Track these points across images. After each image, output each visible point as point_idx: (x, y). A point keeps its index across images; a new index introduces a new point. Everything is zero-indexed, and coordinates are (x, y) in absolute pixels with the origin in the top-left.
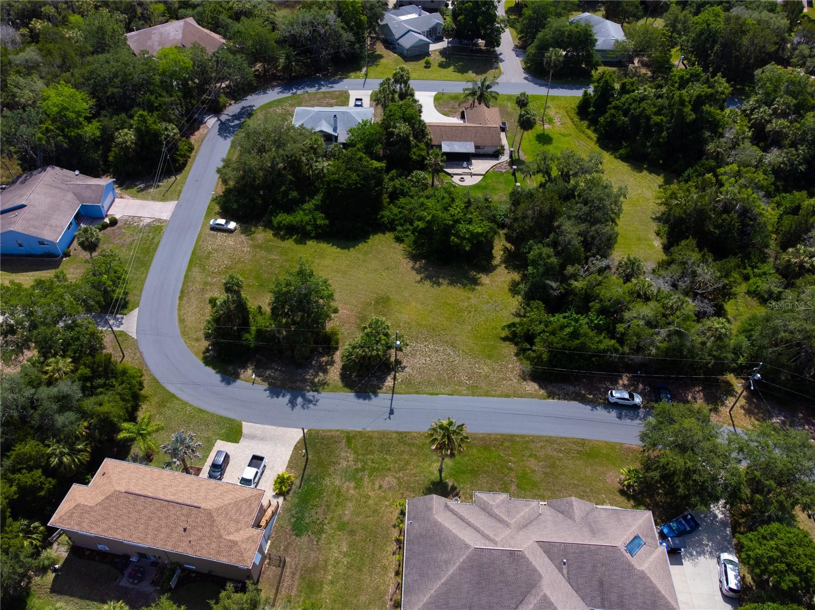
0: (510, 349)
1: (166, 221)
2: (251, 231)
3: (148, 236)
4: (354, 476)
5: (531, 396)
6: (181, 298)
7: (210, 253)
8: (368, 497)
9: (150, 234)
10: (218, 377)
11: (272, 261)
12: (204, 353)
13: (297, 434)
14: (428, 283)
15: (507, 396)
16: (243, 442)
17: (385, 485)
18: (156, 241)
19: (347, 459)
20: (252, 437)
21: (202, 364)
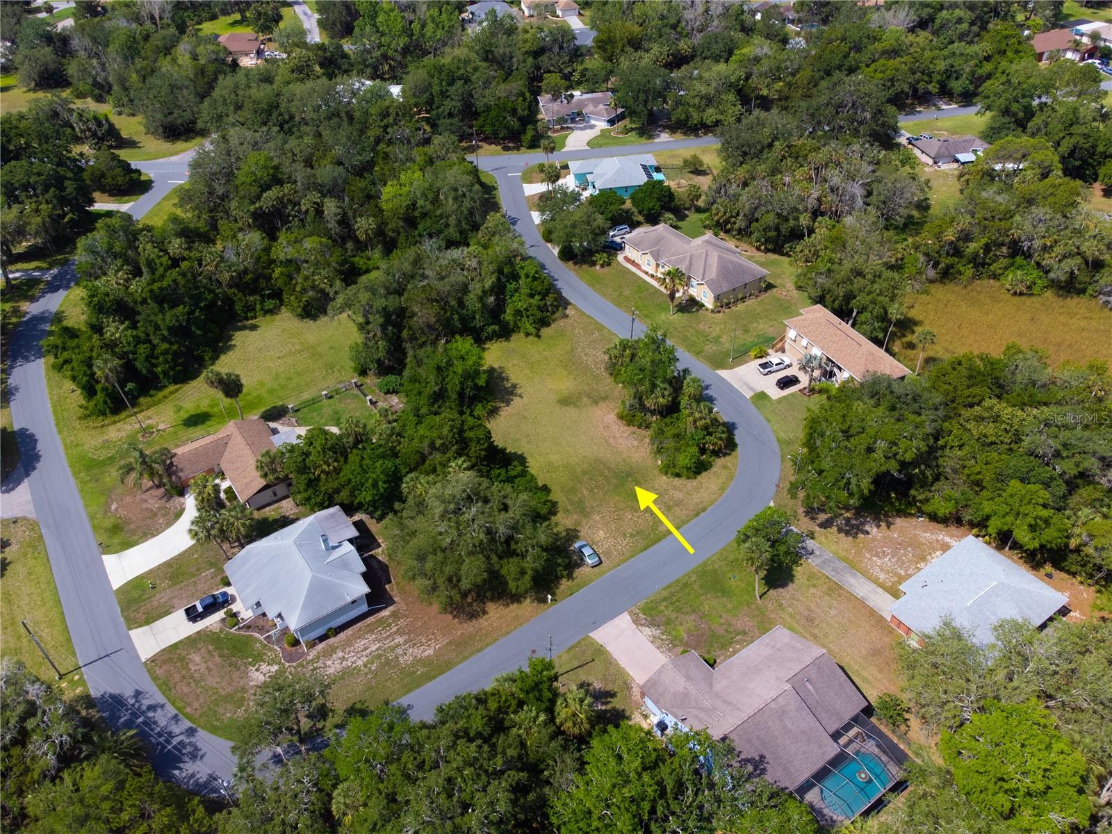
0: (545, 331)
1: (631, 613)
2: (568, 534)
3: (667, 607)
4: (717, 340)
5: (578, 310)
6: (704, 510)
7: (632, 536)
8: (721, 330)
9: (663, 608)
10: (736, 432)
11: (591, 491)
12: (730, 454)
13: (723, 373)
14: (519, 391)
15: (589, 316)
16: (759, 389)
17: (707, 326)
18: (665, 594)
19: (710, 348)
20: (751, 389)
21: (739, 449)
